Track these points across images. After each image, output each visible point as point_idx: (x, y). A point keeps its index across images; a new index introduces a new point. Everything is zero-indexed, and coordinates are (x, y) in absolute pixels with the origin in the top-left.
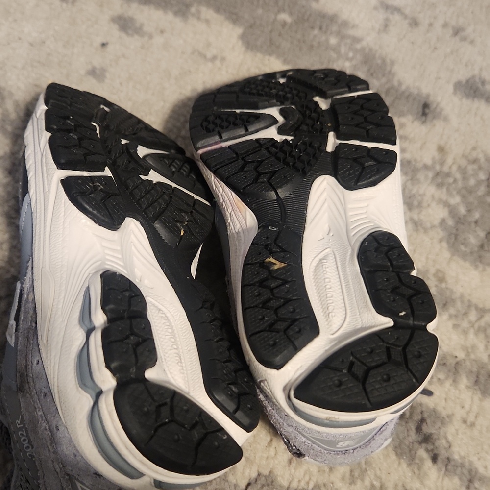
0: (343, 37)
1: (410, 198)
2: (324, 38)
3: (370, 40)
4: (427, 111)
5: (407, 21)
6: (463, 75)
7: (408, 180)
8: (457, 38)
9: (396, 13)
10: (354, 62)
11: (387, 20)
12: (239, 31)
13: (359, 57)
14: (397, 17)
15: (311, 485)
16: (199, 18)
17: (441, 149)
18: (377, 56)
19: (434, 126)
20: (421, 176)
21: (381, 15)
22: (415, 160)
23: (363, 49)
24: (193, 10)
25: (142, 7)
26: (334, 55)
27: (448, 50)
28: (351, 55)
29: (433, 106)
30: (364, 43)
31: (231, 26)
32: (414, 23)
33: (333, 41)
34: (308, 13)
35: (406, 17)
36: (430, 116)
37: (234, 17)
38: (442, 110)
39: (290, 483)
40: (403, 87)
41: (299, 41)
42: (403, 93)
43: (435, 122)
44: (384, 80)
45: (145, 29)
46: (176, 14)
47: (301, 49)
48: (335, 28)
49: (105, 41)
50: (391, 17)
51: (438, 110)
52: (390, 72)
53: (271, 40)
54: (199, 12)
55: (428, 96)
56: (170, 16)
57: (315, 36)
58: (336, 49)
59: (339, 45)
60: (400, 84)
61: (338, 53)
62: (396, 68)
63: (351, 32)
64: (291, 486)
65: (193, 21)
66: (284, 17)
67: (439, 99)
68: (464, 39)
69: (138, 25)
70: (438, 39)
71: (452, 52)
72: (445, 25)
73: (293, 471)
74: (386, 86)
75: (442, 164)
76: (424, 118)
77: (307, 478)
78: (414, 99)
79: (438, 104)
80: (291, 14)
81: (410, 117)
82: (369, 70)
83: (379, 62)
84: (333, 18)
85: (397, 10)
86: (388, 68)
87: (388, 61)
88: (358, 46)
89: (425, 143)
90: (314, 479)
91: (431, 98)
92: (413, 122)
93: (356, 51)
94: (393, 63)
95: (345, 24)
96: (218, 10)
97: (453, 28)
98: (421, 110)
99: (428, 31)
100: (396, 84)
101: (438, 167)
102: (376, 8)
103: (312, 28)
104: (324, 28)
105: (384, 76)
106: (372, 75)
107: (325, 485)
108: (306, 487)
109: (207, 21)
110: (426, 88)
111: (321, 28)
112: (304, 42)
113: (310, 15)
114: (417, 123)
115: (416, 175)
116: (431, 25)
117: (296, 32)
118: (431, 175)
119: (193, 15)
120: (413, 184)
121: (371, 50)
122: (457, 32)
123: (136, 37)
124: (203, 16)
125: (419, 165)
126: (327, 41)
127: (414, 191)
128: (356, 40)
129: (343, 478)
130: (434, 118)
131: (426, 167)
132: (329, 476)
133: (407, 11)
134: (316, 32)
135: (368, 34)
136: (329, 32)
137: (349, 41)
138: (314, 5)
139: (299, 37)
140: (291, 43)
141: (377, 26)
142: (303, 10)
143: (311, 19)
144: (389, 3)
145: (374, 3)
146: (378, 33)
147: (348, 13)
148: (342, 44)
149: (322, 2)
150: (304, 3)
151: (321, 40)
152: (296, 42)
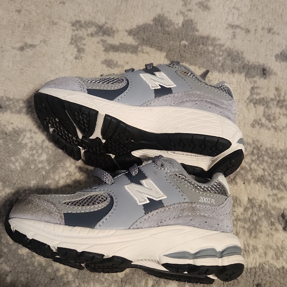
0: (215, 46)
1: (268, 116)
2: (206, 48)
3: (228, 44)
4: (265, 72)
5: (244, 31)
6: (278, 51)
7: (265, 108)
8: (270, 34)
9: (237, 28)
10: (224, 57)
11: (234, 32)
12: (164, 54)
13: (225, 54)
14: (238, 30)
15: (258, 265)
16: (143, 52)
17: (277, 89)
18: (234, 51)
19: (271, 78)
20: (271, 104)
21: (231, 31)
22: (266, 97)
23: (226, 49)
24: (139, 49)
25: (115, 53)
26: (212, 55)
27: (268, 40)
28: (221, 53)
29: (268, 69)
30: (226, 46)
31: (159, 52)
32: (248, 31)
33: (211, 48)
34: (195, 38)
35: (243, 29)
36: (267, 74)
37: (160, 48)
38: (272, 70)
39: (247, 266)
40: (251, 63)
41: (194, 52)
42: (251, 66)
43: (271, 76)
44: (240, 62)
45: (119, 63)
46: (132, 53)
47: (196, 56)
48: (210, 42)
49: (102, 74)
50: (235, 31)
51: (271, 70)
52: (242, 57)
53: (181, 55)
54: (142, 49)
55: (264, 65)
56: (129, 54)
57: (201, 48)
58: (213, 52)
59: (214, 50)
60: (249, 62)
61: (215, 54)
62: (245, 55)
63: (218, 42)
64: (248, 267)
65: (140, 54)
66: (184, 42)
67: (270, 65)
68: (274, 33)
69: (115, 62)
70: (261, 36)
71: (270, 41)
72: (263, 29)
73: (247, 260)
74: (242, 65)
75: (279, 96)
76: (265, 76)
77: (254, 262)
78: (258, 68)
79: (270, 68)
80: (187, 40)
81: (258, 77)
82: (232, 59)
83: (236, 53)
84: (208, 38)
85: (238, 27)
86: (241, 56)
87: (240, 52)
88: (223, 48)
89: (269, 88)
90: (258, 261)
91: (266, 66)
92: (260, 79)
93: (223, 51)
94: (242, 53)
95: (214, 39)
96: (151, 46)
97: (267, 29)
98: (262, 72)
99: (255, 34)
100: (247, 62)
101: (278, 98)
102: (227, 28)
103: (199, 45)
104: (205, 44)
105: (240, 60)
106: (234, 61)
107: (264, 263)
108: (255, 266)
109: (147, 52)
110: (262, 61)
111: (203, 44)
112: (197, 52)
113: (196, 39)
114: (262, 79)
115: (269, 105)
116: (256, 30)
117: (192, 48)
118: (275, 103)
119: (140, 51)
120: (268, 109)
121: (230, 49)
122: (269, 30)
123: (116, 68)
124: (145, 51)
125: (269, 99)
126: (208, 49)
127: (270, 112)
128: (222, 46)
129: (273, 258)
130: (269, 74)
131: (272, 99)
132: (266, 258)
133: (243, 26)
134: (201, 46)
135: (226, 42)
136: (207, 45)
137: (218, 47)
138: (197, 33)
139: (194, 50)
140: (191, 54)
141: (230, 37)
142: (192, 37)
143: (197, 40)
144: (233, 24)
145: (225, 26)
146: (231, 40)
147: (214, 33)
148: (215, 49)
149: (200, 31)
150: (192, 34)
151: (205, 49)
152: (193, 53)
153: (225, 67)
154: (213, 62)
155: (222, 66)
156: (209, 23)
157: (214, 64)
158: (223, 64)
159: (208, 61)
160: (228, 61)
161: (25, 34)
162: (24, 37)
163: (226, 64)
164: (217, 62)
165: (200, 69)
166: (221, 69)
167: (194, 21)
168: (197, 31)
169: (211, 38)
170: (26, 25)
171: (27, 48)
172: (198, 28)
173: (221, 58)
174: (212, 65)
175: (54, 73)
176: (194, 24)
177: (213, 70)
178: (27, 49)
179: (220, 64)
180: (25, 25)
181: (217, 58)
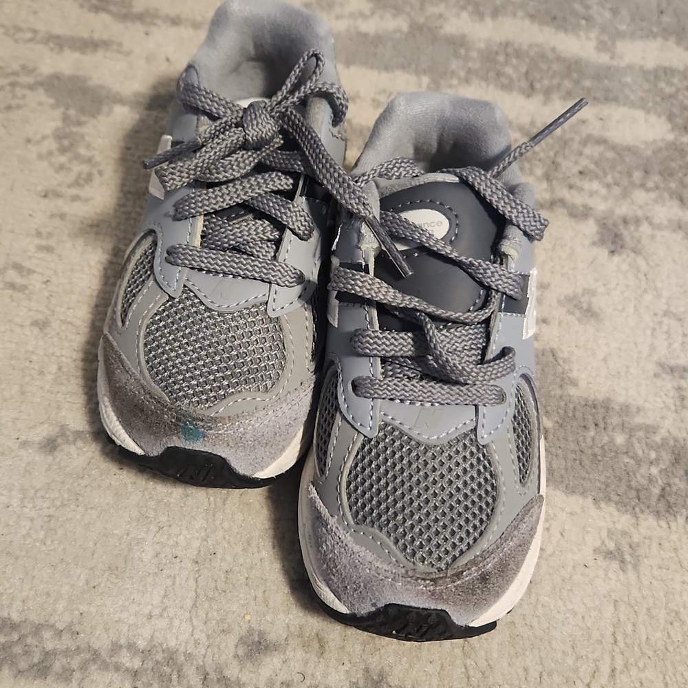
0: (630, 431)
2: (606, 439)
3: (669, 426)
10: (662, 465)
11: (679, 388)
13: (666, 457)
21: (668, 383)
23: (665, 441)
26: (629, 461)
28: (653, 455)
30: (663, 432)
33: (620, 439)
34: (571, 406)
41: (574, 452)
47: (582, 465)
48: (615, 420)
50: (683, 383)
57: (593, 439)
58: (629, 451)
59: (629, 443)
61: (635, 457)
63: (639, 420)
84: (607, 405)
88: (658, 439)
93: (658, 448)
95: (626, 409)
102: (656, 375)
103: (585, 427)
104: (602, 425)
111: (596, 425)
112: (582, 452)
113: (575, 408)
117: (566, 439)
121: (676, 440)
126: (612, 441)
128: (650, 430)
134: (592, 433)
135: (663, 418)
136: (610, 428)
137: (641, 434)
138: (572, 391)
139: (572, 446)
140: (565, 458)
141: (670, 401)
142: (563, 404)
143: (579, 415)
144: (673, 363)
145: (651, 368)
146: (676, 411)
147: (624, 393)
148: (634, 440)
149: (582, 384)
150: (558, 392)
151: (604, 441)
152: (571, 456)
153: (672, 500)
154: (633, 484)
155: (662, 496)
156: (605, 360)
157: (638, 491)
158: (663, 489)
159: (620, 480)
160: (676, 480)
161: (60, 397)
162: (59, 408)
163: (674, 489)
164: (644, 482)
165: (599, 508)
166: (662, 506)
167: (560, 355)
168: (574, 383)
169: (617, 408)
170: (64, 370)
171: (68, 442)
172: (574, 375)
173: (654, 471)
174: (634, 493)
175: (153, 528)
176: (561, 362)
177: (637, 510)
178: (65, 447)
179: (656, 491)
180: (60, 368)
181: (643, 470)
